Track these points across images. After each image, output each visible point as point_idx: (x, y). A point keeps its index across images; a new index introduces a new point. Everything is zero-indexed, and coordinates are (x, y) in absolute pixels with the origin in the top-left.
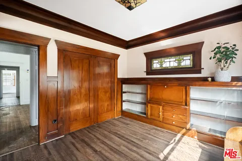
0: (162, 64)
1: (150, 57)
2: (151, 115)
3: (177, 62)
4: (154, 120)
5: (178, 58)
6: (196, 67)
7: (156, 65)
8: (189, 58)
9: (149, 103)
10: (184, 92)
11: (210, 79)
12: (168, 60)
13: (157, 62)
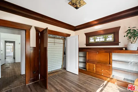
0: (95, 40)
1: (88, 35)
2: (89, 69)
3: (104, 38)
4: (91, 72)
5: (104, 36)
6: (116, 41)
7: (92, 40)
8: (111, 36)
9: (88, 62)
10: (108, 56)
11: (124, 49)
12: (99, 37)
13: (92, 38)
